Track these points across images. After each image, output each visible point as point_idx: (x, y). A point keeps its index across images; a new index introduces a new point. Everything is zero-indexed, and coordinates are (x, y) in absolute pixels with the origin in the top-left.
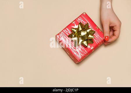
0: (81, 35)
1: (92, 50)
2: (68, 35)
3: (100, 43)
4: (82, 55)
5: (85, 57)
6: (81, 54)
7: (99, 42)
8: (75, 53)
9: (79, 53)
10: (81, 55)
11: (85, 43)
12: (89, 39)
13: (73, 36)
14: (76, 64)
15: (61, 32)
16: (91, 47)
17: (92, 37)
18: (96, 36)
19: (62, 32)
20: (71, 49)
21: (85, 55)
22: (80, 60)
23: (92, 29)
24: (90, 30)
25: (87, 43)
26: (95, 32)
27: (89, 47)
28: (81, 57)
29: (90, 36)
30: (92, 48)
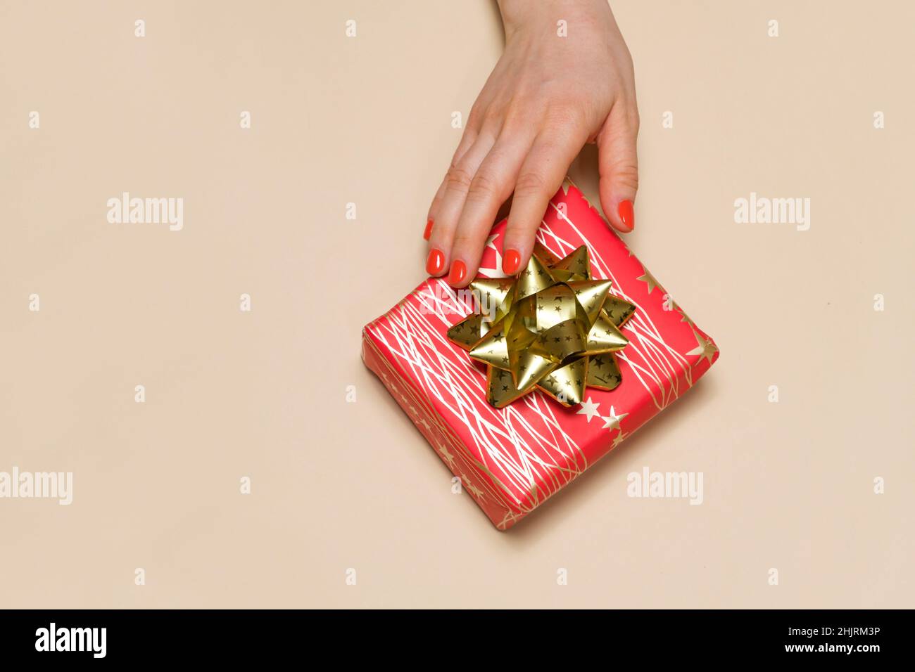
0: (534, 324)
1: (610, 434)
2: (449, 325)
3: (667, 384)
4: (542, 463)
5: (562, 482)
6: (538, 460)
7: (658, 381)
8: (494, 453)
9: (518, 447)
10: (536, 465)
11: (564, 381)
12: (592, 357)
13: (484, 331)
14: (500, 530)
15: (403, 303)
16: (604, 411)
17: (614, 339)
18: (640, 337)
19: (410, 305)
20: (466, 420)
21: (563, 464)
22: (526, 502)
23: (613, 291)
24: (599, 290)
25: (579, 383)
26: (633, 308)
27: (590, 409)
28: (532, 480)
29: (598, 335)
30: (612, 419)
